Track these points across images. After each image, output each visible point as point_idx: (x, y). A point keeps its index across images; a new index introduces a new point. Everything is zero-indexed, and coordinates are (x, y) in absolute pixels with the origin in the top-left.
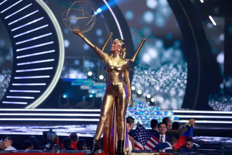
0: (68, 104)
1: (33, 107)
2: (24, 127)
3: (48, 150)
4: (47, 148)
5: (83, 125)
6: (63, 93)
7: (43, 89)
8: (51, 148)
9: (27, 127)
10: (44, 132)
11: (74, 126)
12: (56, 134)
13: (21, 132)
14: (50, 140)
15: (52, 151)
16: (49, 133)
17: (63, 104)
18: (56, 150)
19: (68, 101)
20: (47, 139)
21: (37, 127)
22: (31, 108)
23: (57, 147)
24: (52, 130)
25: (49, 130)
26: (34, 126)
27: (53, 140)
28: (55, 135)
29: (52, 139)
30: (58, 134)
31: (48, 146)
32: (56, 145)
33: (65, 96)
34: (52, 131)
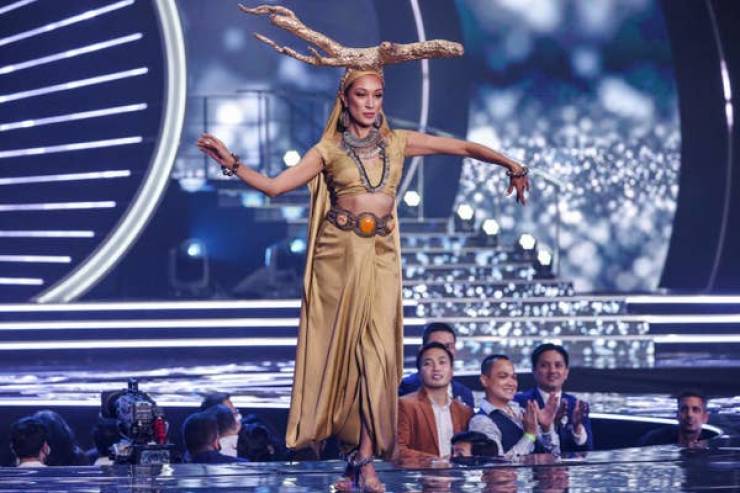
0: (205, 282)
1: (68, 298)
2: (29, 378)
3: (121, 467)
4: (119, 456)
5: (268, 364)
6: (185, 237)
7: (105, 224)
8: (133, 459)
9: (42, 374)
10: (105, 395)
11: (232, 367)
12: (154, 403)
13: (16, 394)
14: (129, 425)
15: (137, 468)
16: (127, 398)
17: (185, 279)
18: (156, 466)
19: (206, 269)
20: (119, 422)
21: (84, 375)
22: (57, 301)
23: (157, 452)
24: (136, 384)
25: (124, 386)
26: (68, 370)
27: (140, 424)
28: (150, 404)
29: (137, 423)
30: (161, 402)
31: (122, 448)
32: (153, 443)
33: (194, 250)
34: (136, 388)
